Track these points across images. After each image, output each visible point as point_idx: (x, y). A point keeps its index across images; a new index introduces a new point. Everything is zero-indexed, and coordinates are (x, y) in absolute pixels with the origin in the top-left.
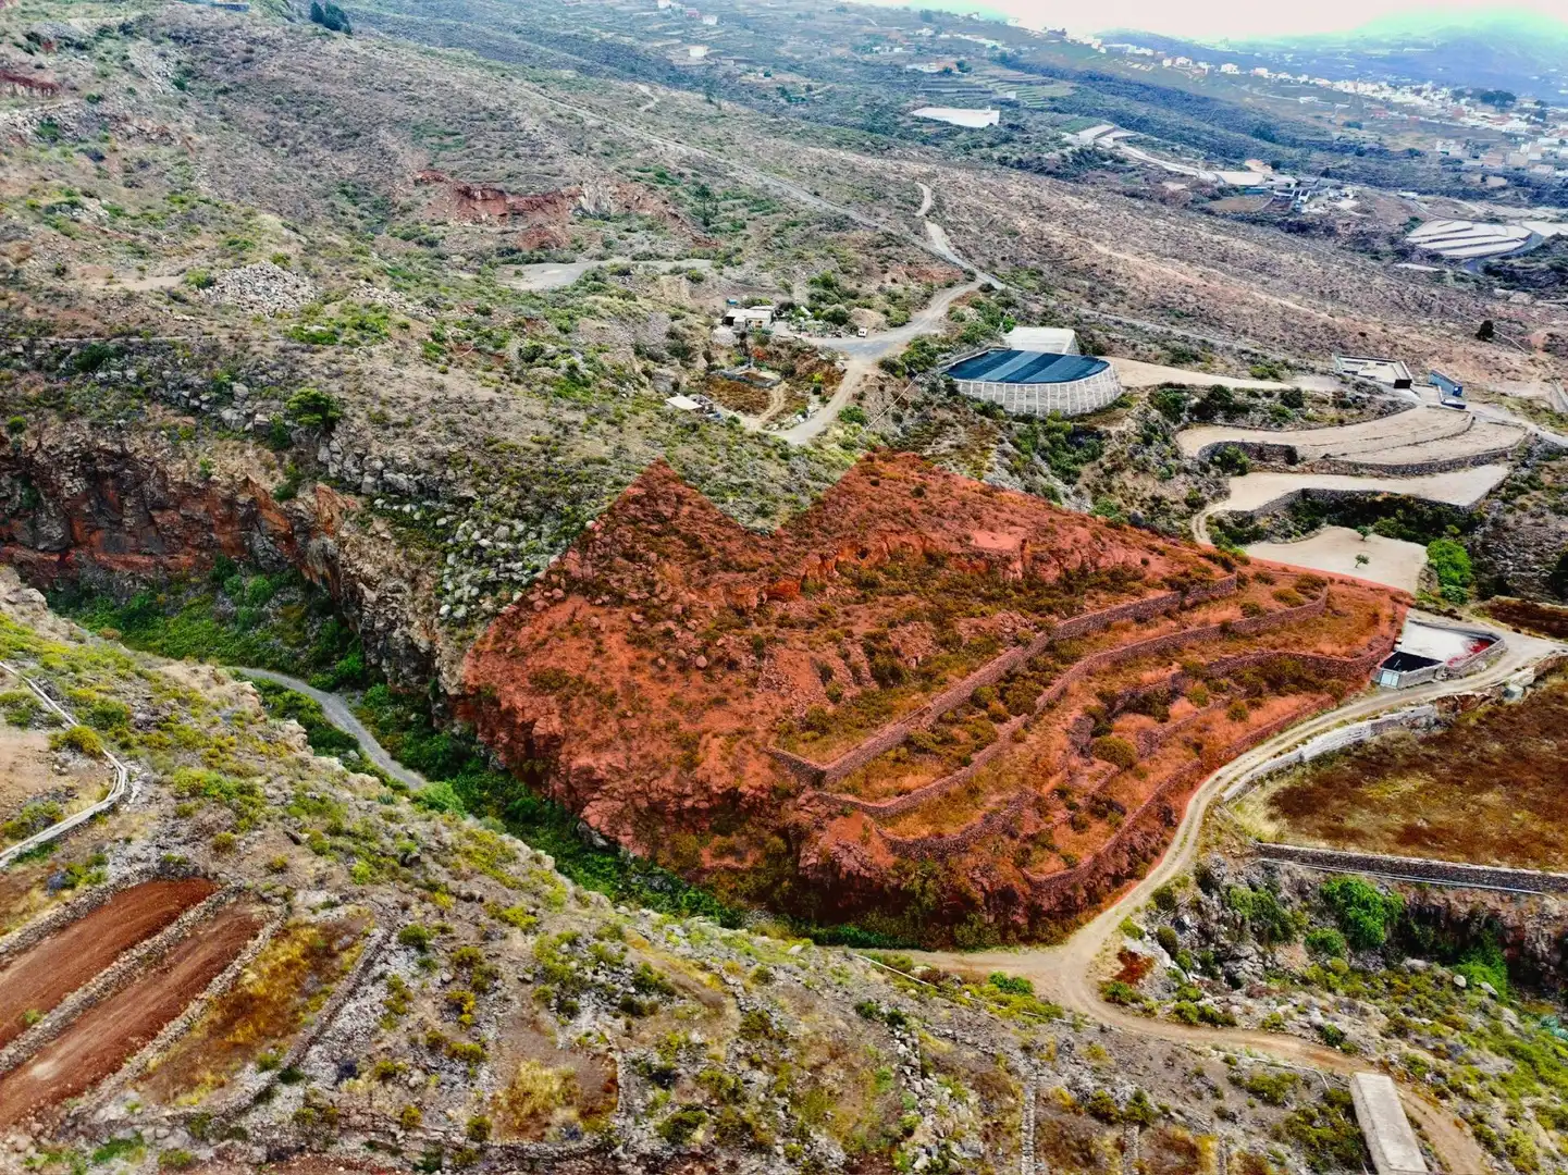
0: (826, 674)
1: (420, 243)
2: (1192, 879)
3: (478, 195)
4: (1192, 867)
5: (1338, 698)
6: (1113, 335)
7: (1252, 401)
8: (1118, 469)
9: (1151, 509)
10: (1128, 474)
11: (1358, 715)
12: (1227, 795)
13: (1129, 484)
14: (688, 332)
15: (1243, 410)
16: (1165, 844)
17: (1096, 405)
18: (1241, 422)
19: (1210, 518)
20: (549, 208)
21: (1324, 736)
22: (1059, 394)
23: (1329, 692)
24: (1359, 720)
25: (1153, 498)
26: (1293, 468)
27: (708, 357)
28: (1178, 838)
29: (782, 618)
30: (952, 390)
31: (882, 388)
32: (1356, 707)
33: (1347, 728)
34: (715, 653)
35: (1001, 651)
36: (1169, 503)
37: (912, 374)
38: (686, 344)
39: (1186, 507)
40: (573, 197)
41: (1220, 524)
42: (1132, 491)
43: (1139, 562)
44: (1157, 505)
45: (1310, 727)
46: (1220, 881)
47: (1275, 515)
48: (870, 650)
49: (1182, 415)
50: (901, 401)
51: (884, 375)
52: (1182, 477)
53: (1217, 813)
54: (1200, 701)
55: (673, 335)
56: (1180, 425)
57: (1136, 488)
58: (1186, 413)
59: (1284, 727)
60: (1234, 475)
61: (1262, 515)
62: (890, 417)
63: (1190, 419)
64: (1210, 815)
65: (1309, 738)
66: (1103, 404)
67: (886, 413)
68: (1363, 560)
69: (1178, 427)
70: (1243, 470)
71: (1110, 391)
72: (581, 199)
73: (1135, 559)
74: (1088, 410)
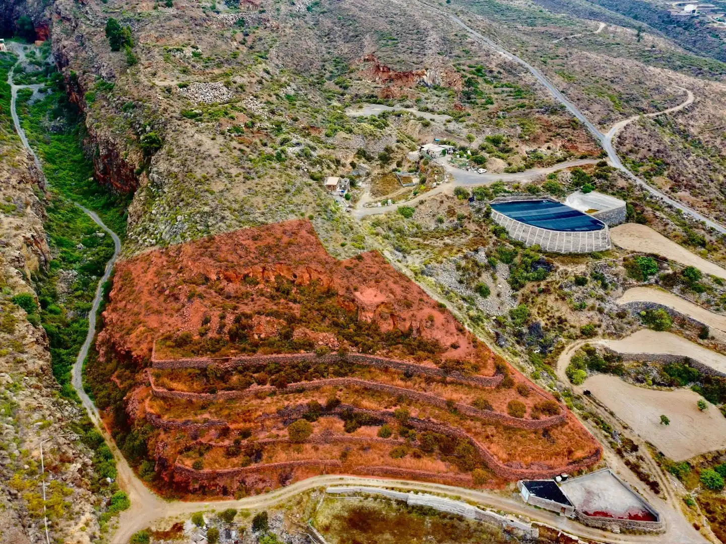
0: (206, 321)
1: (341, 87)
2: (253, 516)
3: (381, 69)
4: (260, 511)
5: (478, 483)
6: (658, 213)
7: (715, 286)
8: (546, 291)
9: (553, 323)
10: (552, 297)
11: (472, 499)
12: (330, 489)
13: (550, 303)
14: (396, 149)
15: (700, 290)
16: (267, 492)
17: (572, 250)
18: (690, 296)
19: (587, 345)
20: (405, 79)
21: (435, 497)
22: (543, 235)
23: (473, 476)
24: (470, 503)
25: (560, 318)
26: (701, 341)
27: (399, 165)
28: (277, 493)
29: (222, 289)
30: (487, 215)
31: (442, 202)
32: (483, 495)
33: (457, 502)
34: (176, 291)
35: (302, 351)
36: (568, 325)
37: (471, 200)
38: (391, 155)
39: (578, 333)
40: (419, 75)
41: (591, 352)
42: (548, 308)
43: (449, 344)
44: (558, 323)
45: (432, 487)
46: (269, 528)
47: (645, 364)
48: (237, 320)
49: (649, 277)
50: (451, 212)
51: (451, 196)
52: (592, 313)
53: (313, 495)
54: (385, 434)
55: (388, 150)
56: (643, 283)
57: (552, 308)
58: (655, 277)
59: (415, 477)
60: (650, 328)
61: (632, 360)
62: (436, 218)
63: (657, 282)
64: (307, 493)
65: (424, 492)
66: (579, 251)
67: (434, 216)
68: (665, 421)
69: (640, 283)
70: (659, 328)
71: (591, 245)
72: (424, 77)
73: (447, 341)
74: (563, 252)
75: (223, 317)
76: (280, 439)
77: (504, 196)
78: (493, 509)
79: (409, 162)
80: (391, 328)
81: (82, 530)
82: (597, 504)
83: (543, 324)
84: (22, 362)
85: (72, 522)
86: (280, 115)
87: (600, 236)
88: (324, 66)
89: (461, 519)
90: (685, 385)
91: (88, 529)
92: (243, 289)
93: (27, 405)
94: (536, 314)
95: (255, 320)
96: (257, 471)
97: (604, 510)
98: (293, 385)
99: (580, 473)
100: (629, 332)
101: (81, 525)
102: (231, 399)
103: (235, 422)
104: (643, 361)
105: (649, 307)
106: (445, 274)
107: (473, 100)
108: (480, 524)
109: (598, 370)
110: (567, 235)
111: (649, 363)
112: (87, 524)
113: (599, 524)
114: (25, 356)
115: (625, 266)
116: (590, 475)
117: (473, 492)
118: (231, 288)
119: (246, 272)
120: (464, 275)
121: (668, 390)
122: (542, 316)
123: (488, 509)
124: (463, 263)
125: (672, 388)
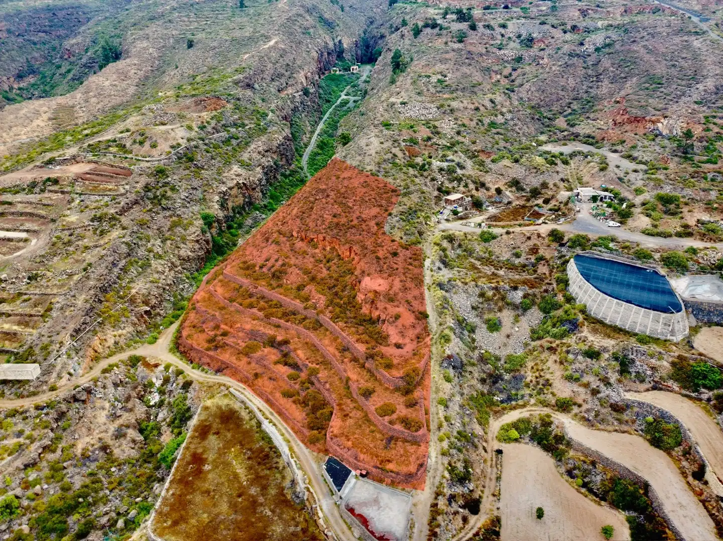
0: (267, 260)
2: (187, 380)
4: (191, 380)
5: (310, 442)
8: (553, 350)
9: (538, 383)
10: (554, 357)
11: (295, 448)
12: (231, 390)
13: (549, 363)
14: (552, 186)
17: (618, 323)
20: (634, 124)
23: (310, 434)
24: (290, 448)
25: (547, 380)
26: (690, 479)
27: (546, 201)
28: (209, 376)
30: (565, 263)
31: (529, 238)
33: (285, 443)
34: (271, 236)
35: (298, 301)
36: (550, 390)
37: (562, 245)
38: (543, 191)
39: (553, 402)
40: (653, 122)
41: (546, 423)
42: (544, 367)
43: (394, 342)
44: (543, 385)
45: (283, 426)
46: (188, 392)
47: (593, 463)
48: (283, 265)
49: (703, 390)
50: (534, 250)
51: (543, 236)
52: (582, 390)
53: (222, 388)
54: (292, 378)
55: (545, 185)
56: (688, 393)
57: (549, 369)
58: (711, 393)
59: (280, 413)
60: (645, 438)
61: (583, 453)
62: (514, 251)
63: (709, 400)
64: (220, 385)
65: (275, 425)
66: (627, 327)
67: (514, 248)
68: (540, 514)
69: (684, 392)
70: (656, 443)
71: (646, 327)
72: (660, 125)
73: (394, 338)
74: (607, 322)
75: (277, 260)
76: (237, 347)
77: (600, 251)
78: (298, 462)
79: (557, 201)
80: (367, 312)
81: (115, 336)
82: (370, 511)
83: (528, 379)
84: (179, 247)
85: (112, 329)
86: (465, 137)
87: (661, 320)
88: (570, 103)
89: (279, 456)
90: (624, 510)
91: (117, 338)
92: (306, 248)
93: (156, 268)
94: (530, 368)
95: (290, 270)
96: (211, 357)
97: (368, 519)
98: (274, 320)
99: (381, 481)
100: (610, 428)
101: (115, 333)
102: (238, 311)
103: (226, 324)
104: (594, 461)
105: (663, 416)
106: (464, 295)
107: (689, 156)
108: (284, 468)
109: (539, 443)
110: (618, 303)
111: (600, 467)
112: (120, 336)
113: (348, 521)
114: (182, 245)
115: (673, 364)
116: (389, 490)
117: (302, 445)
118: (299, 245)
119: (312, 237)
120: (482, 303)
121: (596, 501)
122: (534, 372)
123: (295, 459)
124: (490, 293)
125: (603, 503)
